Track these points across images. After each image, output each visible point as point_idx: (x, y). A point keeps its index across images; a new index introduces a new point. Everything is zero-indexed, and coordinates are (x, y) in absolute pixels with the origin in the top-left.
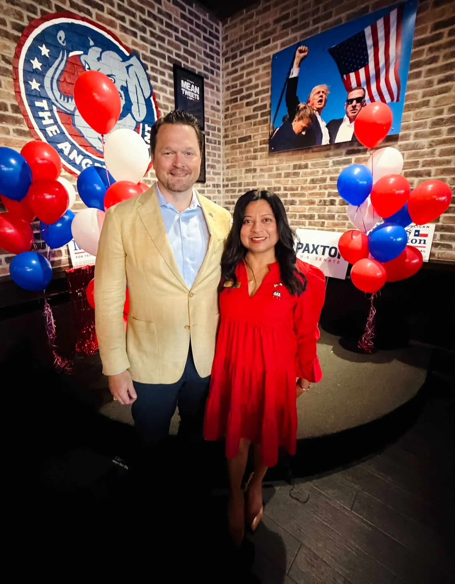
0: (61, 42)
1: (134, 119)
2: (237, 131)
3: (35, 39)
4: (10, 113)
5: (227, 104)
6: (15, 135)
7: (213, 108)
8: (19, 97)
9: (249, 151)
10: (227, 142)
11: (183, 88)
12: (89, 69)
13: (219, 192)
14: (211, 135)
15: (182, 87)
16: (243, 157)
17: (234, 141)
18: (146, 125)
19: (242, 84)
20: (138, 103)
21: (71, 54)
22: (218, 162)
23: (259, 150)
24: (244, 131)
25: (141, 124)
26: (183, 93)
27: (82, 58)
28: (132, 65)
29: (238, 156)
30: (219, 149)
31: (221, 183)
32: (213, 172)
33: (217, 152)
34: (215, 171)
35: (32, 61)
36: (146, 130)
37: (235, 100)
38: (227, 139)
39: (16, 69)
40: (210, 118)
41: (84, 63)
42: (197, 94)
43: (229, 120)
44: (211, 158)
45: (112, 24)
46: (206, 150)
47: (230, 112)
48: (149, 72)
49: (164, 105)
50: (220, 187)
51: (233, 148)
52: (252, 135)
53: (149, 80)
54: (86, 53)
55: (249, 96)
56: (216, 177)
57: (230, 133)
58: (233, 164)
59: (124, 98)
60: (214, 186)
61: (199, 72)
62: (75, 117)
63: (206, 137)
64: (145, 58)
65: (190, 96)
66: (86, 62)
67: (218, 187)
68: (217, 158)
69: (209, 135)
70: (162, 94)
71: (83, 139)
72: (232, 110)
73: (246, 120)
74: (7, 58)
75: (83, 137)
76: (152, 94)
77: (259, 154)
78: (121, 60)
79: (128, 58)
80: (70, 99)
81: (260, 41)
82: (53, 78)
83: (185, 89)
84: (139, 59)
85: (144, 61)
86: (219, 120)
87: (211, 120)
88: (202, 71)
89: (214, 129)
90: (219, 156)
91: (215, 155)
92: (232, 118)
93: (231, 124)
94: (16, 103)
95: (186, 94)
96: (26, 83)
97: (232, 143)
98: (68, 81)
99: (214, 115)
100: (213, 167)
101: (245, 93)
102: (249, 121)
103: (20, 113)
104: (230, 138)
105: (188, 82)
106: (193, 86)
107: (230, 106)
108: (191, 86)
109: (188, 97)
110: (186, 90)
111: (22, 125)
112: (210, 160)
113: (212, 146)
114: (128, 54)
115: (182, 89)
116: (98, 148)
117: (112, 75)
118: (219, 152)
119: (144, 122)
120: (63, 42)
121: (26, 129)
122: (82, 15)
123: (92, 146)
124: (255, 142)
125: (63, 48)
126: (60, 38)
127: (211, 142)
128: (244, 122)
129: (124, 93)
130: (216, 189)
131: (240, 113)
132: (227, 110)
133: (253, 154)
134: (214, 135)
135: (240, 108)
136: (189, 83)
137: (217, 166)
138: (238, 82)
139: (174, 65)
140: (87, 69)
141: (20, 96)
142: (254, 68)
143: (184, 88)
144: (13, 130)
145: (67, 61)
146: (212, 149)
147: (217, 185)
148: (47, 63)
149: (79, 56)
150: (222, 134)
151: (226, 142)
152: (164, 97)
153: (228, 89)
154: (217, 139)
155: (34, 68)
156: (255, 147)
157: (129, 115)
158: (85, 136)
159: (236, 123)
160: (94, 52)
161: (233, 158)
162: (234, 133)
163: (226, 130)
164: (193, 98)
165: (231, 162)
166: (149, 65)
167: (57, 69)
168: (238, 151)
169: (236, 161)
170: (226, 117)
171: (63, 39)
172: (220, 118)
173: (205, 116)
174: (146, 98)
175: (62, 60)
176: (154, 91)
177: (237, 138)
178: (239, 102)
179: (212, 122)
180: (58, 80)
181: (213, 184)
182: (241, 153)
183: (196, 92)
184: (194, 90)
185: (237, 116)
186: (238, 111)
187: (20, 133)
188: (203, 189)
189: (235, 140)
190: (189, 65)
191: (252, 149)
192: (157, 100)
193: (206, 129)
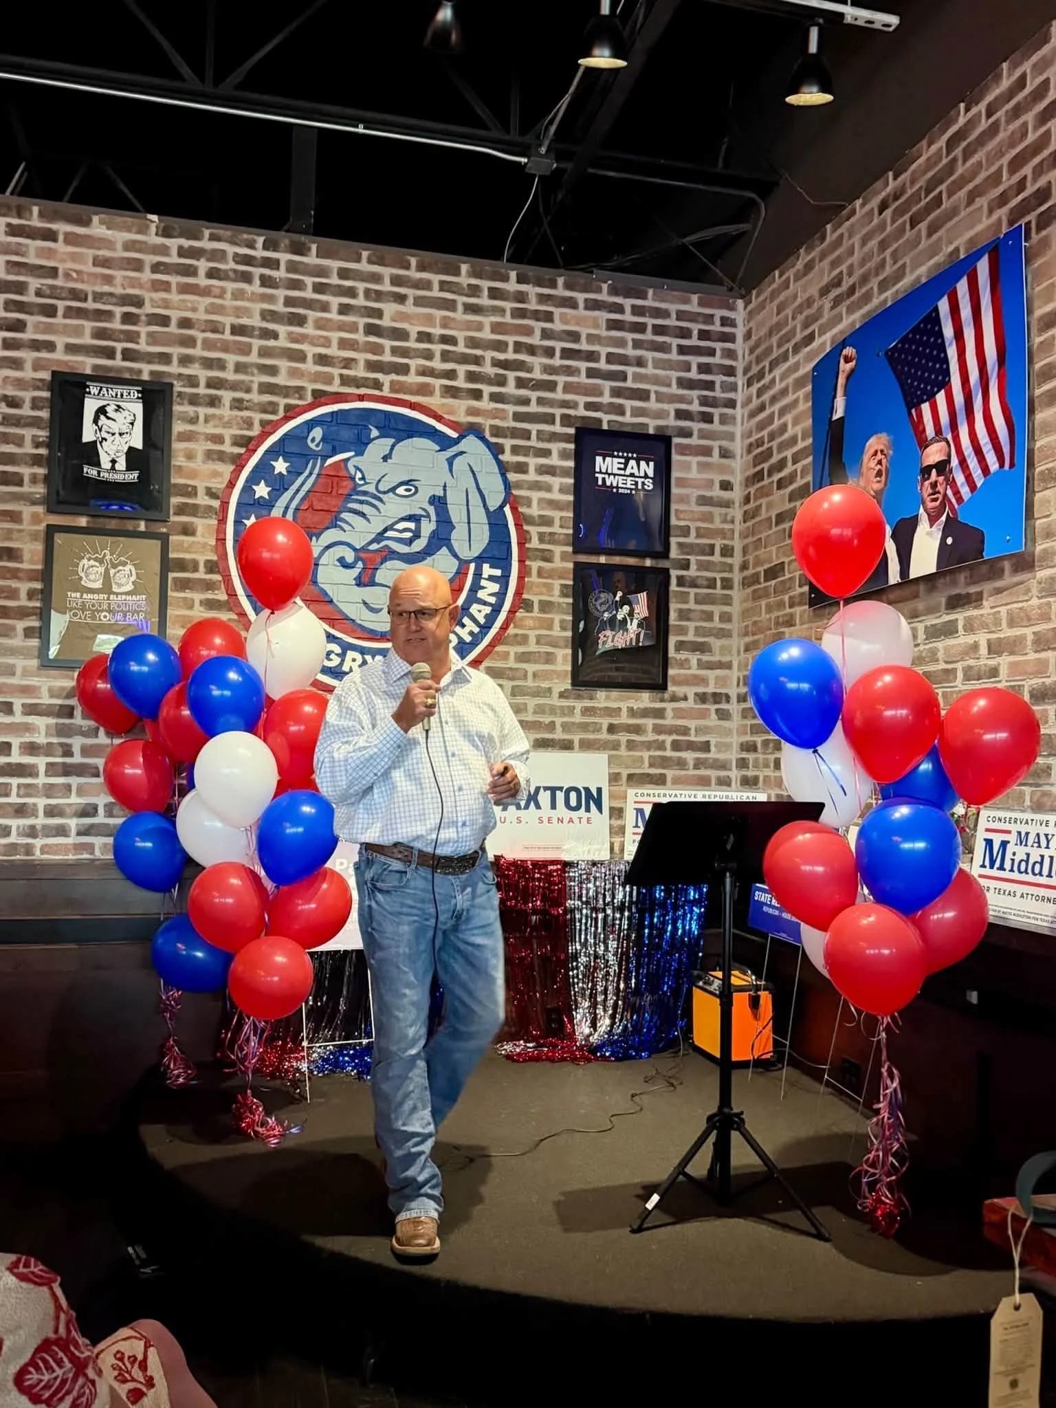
0: (312, 446)
1: (456, 556)
2: (761, 552)
3: (267, 452)
4: (201, 574)
5: (747, 486)
6: (202, 609)
7: (703, 501)
8: (220, 548)
9: (781, 605)
10: (746, 582)
11: (601, 472)
12: (363, 478)
13: (723, 715)
14: (693, 566)
15: (597, 469)
16: (770, 619)
17: (755, 579)
18: (486, 567)
19: (772, 437)
20: (469, 523)
21: (330, 461)
22: (725, 634)
23: (797, 600)
24: (774, 548)
25: (472, 566)
26: (600, 483)
27: (350, 465)
28: (462, 453)
29: (764, 616)
30: (727, 601)
31: (733, 692)
32: (698, 660)
33: (717, 610)
34: (706, 658)
35: (254, 487)
36: (485, 575)
37: (759, 476)
38: (747, 573)
39: (225, 505)
40: (693, 526)
41: (352, 470)
42: (646, 476)
43: (749, 524)
44: (692, 625)
45: (425, 390)
46: (674, 607)
47: (752, 505)
48: (507, 457)
49: (540, 516)
50: (728, 702)
51: (756, 596)
52: (786, 560)
53: (503, 475)
54: (360, 453)
55: (782, 464)
56: (711, 674)
57: (751, 558)
58: (756, 637)
59: (433, 517)
60: (702, 698)
61: (658, 428)
62: (320, 568)
63: (674, 573)
64: (497, 431)
65: (620, 485)
66: (357, 468)
67: (716, 702)
68: (716, 623)
69: (686, 565)
70: (535, 496)
71: (330, 607)
72: (755, 499)
73: (777, 524)
74: (214, 490)
75: (331, 601)
76: (510, 499)
77: (798, 610)
78: (438, 448)
79: (457, 441)
80: (314, 538)
81: (799, 336)
82: (287, 508)
83: (606, 473)
84: (483, 439)
85: (493, 440)
86: (727, 526)
87: (698, 529)
88: (671, 421)
89: (707, 549)
90: (725, 617)
91: (709, 617)
92: (754, 521)
93: (753, 536)
94: (215, 558)
95: (608, 483)
96: (238, 522)
97: (753, 583)
98: (318, 506)
99: (709, 518)
100: (701, 648)
101: (775, 458)
102: (781, 527)
103: (219, 572)
104: (750, 572)
105: (618, 457)
106: (632, 463)
107: (752, 490)
108: (626, 464)
109: (615, 490)
110: (609, 475)
111: (216, 592)
112: (691, 632)
113: (696, 594)
114: (454, 435)
115: (597, 475)
116: (359, 622)
117: (411, 481)
118: (726, 609)
119: (480, 560)
120: (317, 445)
121: (223, 597)
122: (363, 391)
123: (347, 618)
124: (791, 579)
125: (315, 455)
126: (313, 440)
127: (694, 584)
128: (774, 529)
129: (436, 510)
130: (713, 707)
131: (769, 506)
132: (747, 500)
133: (788, 610)
134: (702, 566)
135: (767, 495)
136: (622, 457)
137: (716, 644)
138: (765, 433)
139: (577, 429)
140: (360, 479)
141: (224, 545)
142: (790, 398)
143: (604, 471)
144: (201, 602)
145: (319, 475)
146: (697, 602)
147: (715, 695)
148: (280, 485)
149: (348, 460)
150: (736, 560)
151: (744, 579)
152: (541, 500)
153: (750, 448)
154: (718, 576)
155: (257, 496)
156: (792, 594)
157: (444, 550)
158: (335, 601)
159: (760, 532)
160: (379, 446)
161: (755, 623)
162: (756, 557)
163: (745, 551)
164: (631, 489)
165: (753, 635)
166: (508, 443)
167: (298, 491)
168: (763, 603)
169: (760, 631)
170: (747, 516)
171: (317, 440)
172: (732, 522)
173: (674, 521)
174: (492, 509)
175: (311, 474)
176: (515, 492)
177: (761, 569)
178: (766, 482)
179: (698, 536)
180: (297, 509)
181: (696, 694)
182: (769, 609)
183: (642, 474)
184: (635, 471)
185: (764, 514)
186: (764, 501)
187: (210, 604)
188: (658, 705)
189: (757, 574)
190: (628, 418)
191: (786, 598)
192: (520, 510)
193: (674, 553)
